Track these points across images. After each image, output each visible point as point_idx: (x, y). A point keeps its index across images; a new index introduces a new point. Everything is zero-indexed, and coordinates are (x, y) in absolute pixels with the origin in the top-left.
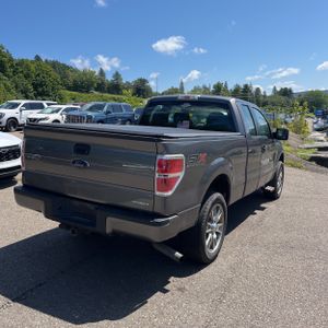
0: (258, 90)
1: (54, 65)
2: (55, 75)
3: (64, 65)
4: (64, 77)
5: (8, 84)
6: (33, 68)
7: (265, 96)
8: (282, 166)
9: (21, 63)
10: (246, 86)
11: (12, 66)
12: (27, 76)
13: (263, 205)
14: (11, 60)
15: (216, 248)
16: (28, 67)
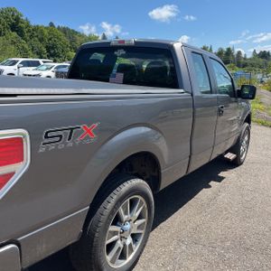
0: (239, 53)
1: (65, 31)
2: (64, 39)
3: (73, 31)
4: (73, 41)
5: (26, 46)
6: (46, 32)
7: (245, 59)
8: (248, 129)
9: (36, 28)
10: (229, 49)
11: (29, 31)
12: (41, 40)
13: (222, 174)
14: (28, 26)
15: (130, 258)
16: (42, 32)
